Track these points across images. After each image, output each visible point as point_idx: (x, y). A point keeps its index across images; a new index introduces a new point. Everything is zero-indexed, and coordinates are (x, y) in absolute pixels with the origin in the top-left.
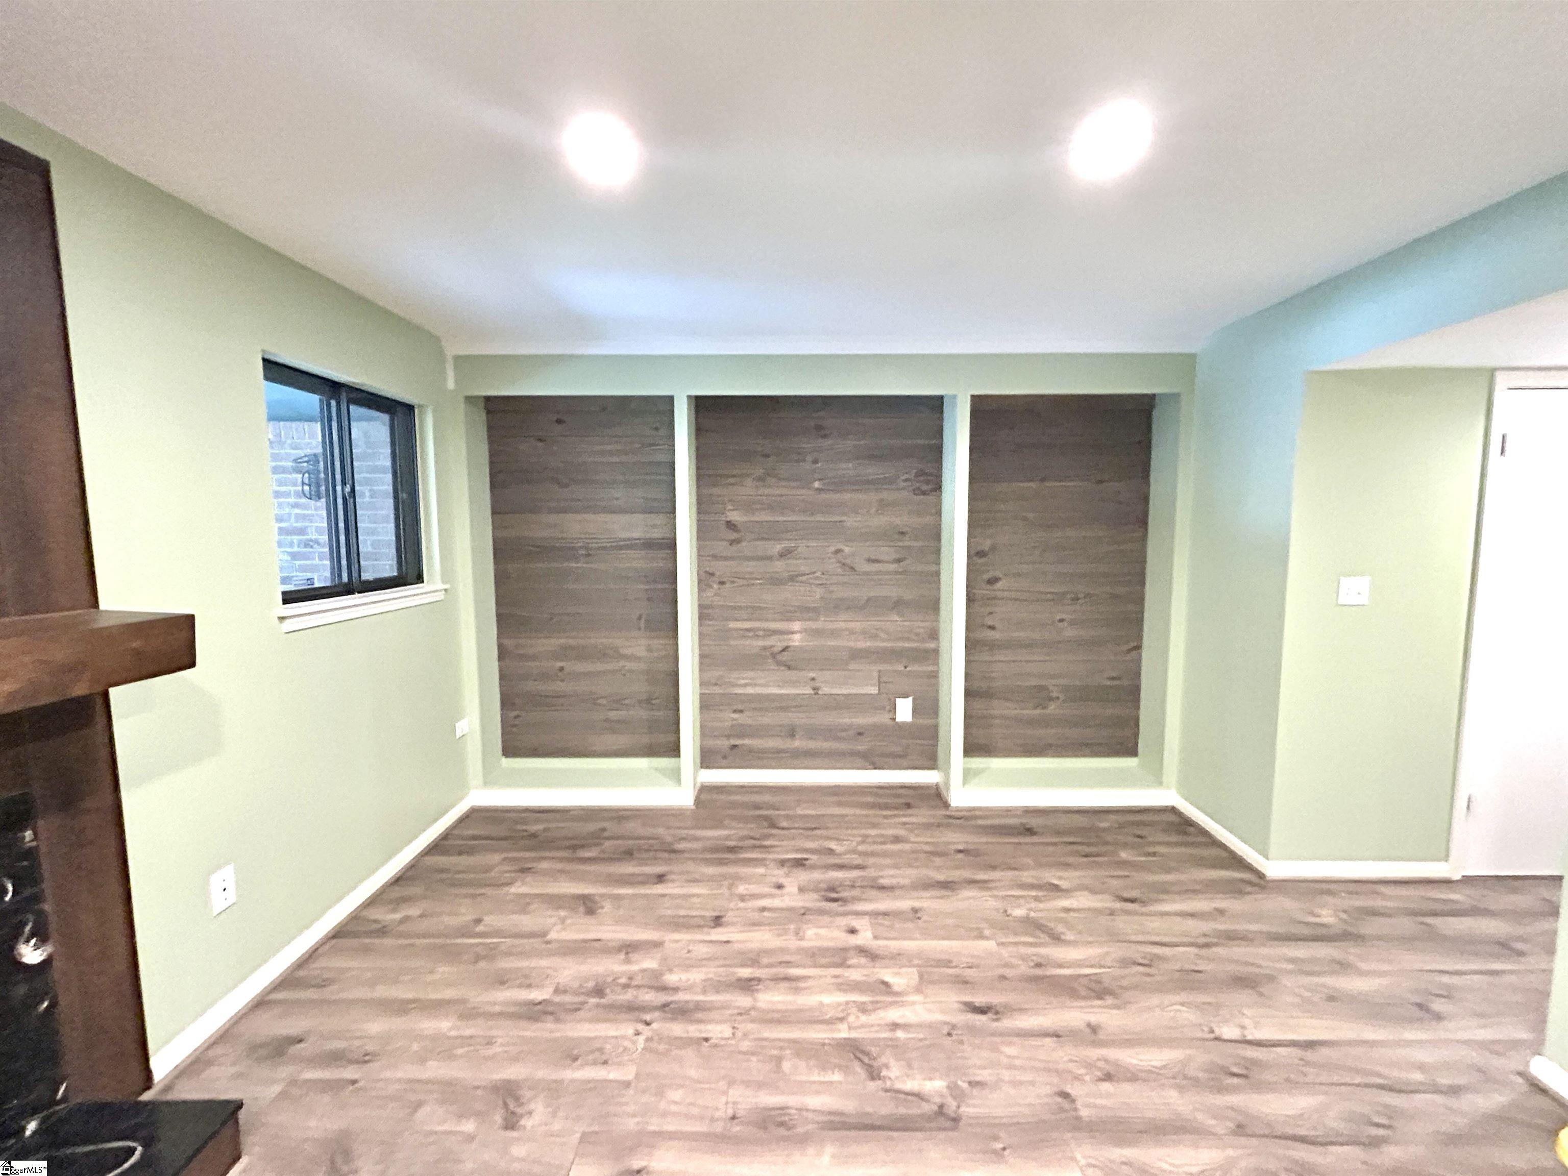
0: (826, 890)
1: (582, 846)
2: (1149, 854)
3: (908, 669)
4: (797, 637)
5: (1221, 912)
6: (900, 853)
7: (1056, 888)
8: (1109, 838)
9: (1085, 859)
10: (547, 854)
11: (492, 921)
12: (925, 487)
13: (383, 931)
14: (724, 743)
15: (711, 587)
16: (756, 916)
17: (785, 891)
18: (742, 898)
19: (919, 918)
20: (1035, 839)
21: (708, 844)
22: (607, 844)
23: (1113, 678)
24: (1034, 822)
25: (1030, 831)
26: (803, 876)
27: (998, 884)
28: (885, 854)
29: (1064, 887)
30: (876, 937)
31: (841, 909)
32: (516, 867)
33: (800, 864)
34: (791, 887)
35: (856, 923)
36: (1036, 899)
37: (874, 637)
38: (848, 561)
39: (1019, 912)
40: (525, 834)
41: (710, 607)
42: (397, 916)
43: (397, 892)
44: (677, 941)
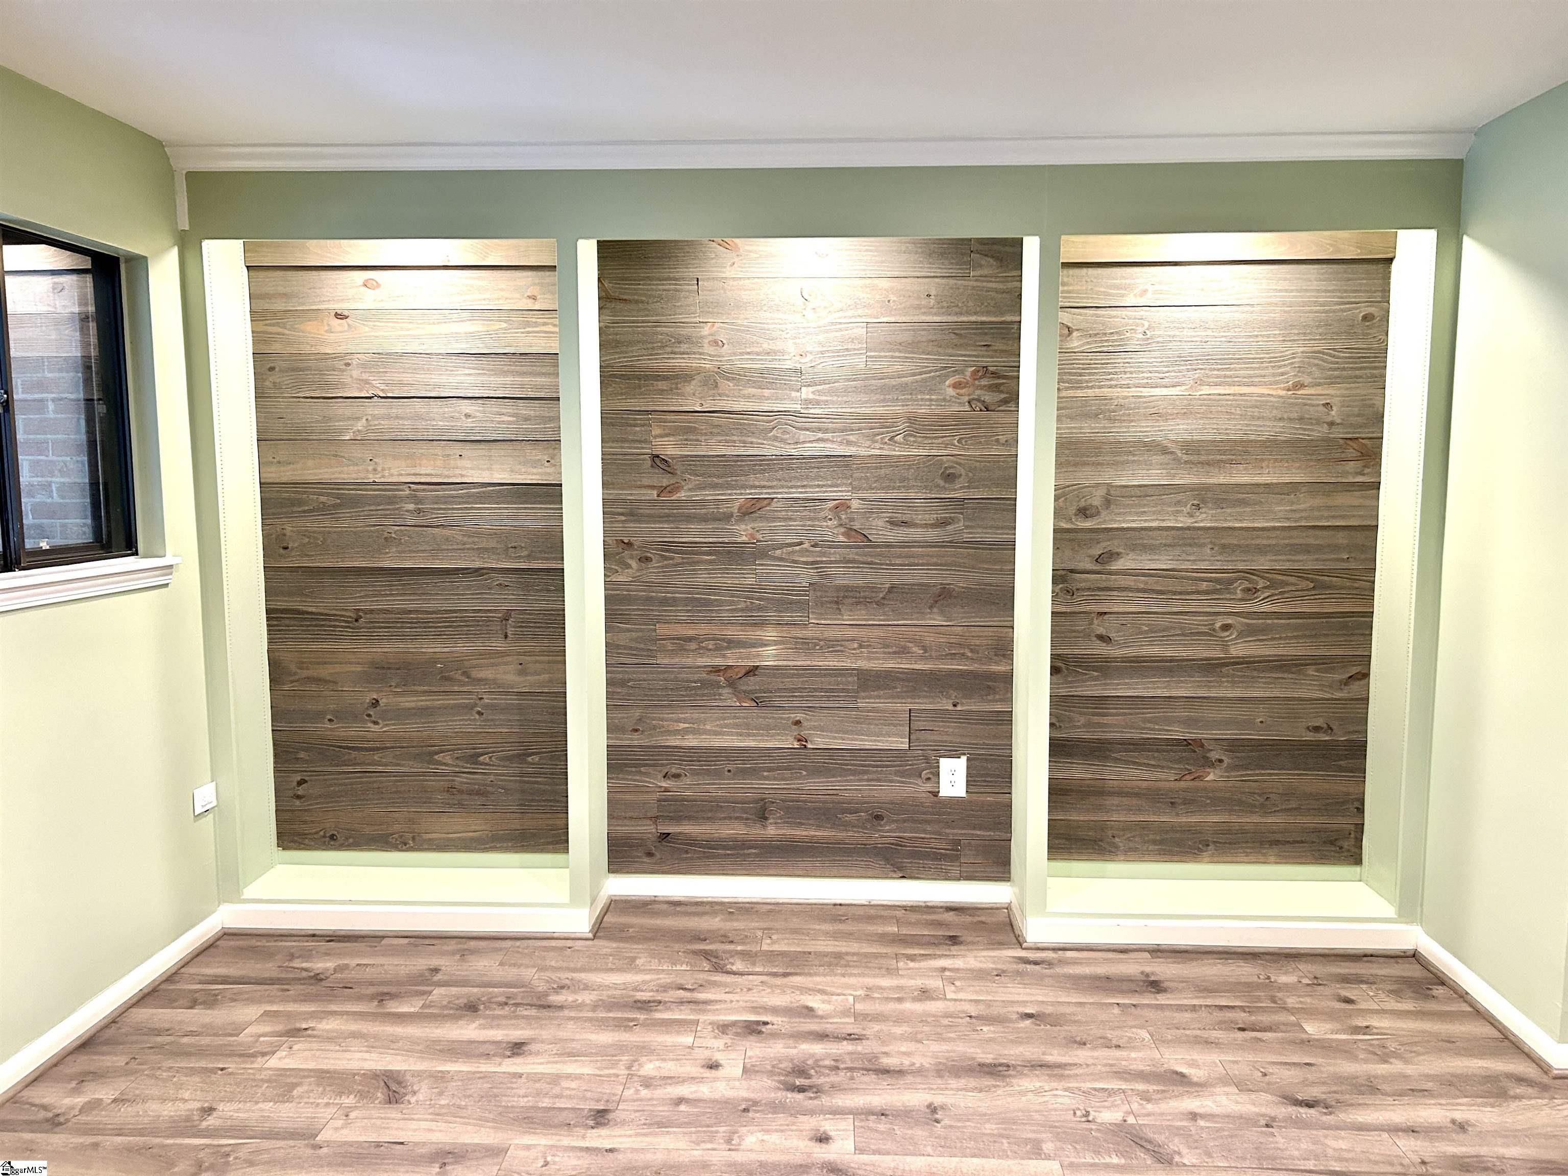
0: (788, 1074)
1: (392, 996)
2: (1357, 1030)
3: (959, 708)
4: (771, 650)
5: (1462, 1127)
6: (923, 1019)
7: (1180, 1079)
8: (1291, 1001)
9: (1240, 1035)
10: (333, 1007)
11: (229, 1111)
12: (988, 397)
13: (55, 1123)
14: (649, 829)
15: (629, 566)
16: (664, 1111)
17: (721, 1073)
18: (647, 1082)
19: (937, 1121)
20: (1162, 999)
21: (605, 995)
22: (438, 992)
23: (1317, 729)
24: (1163, 970)
25: (1155, 986)
26: (756, 1050)
27: (1079, 1071)
28: (900, 1019)
29: (1195, 1079)
30: (859, 1150)
31: (810, 1104)
32: (280, 1028)
33: (753, 1029)
34: (732, 1067)
35: (828, 1125)
36: (1146, 1097)
37: (903, 651)
38: (857, 526)
39: (1109, 1116)
40: (304, 974)
41: (628, 600)
42: (80, 1100)
43: (83, 1062)
44: (528, 1147)
